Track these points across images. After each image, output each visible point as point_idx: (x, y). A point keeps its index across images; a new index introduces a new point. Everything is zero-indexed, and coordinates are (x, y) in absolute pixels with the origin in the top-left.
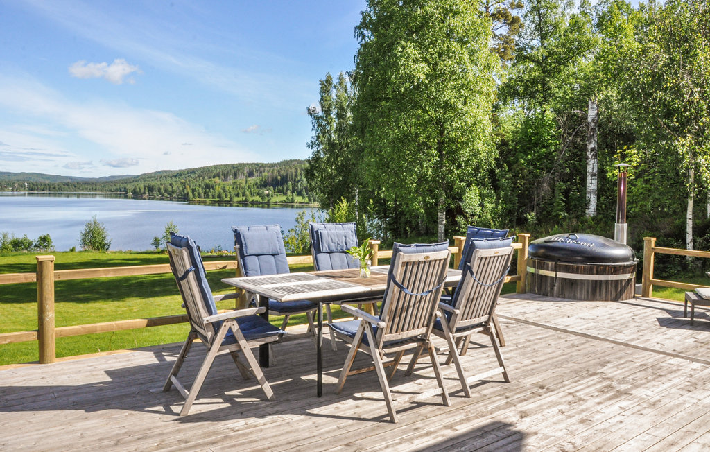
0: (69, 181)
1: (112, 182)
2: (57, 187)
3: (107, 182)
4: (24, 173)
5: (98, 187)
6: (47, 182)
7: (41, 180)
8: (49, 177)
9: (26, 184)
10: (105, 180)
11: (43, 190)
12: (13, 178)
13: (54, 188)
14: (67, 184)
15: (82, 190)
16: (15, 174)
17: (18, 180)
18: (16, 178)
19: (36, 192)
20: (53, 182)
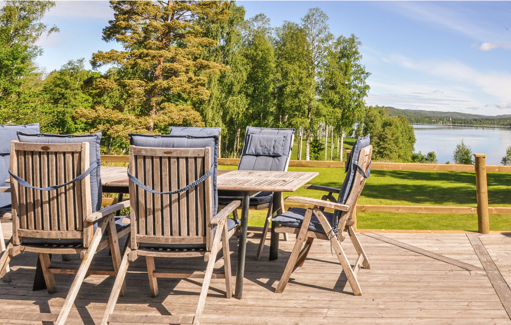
0: (477, 118)
1: (504, 119)
2: (469, 122)
3: (501, 119)
4: (449, 112)
5: (495, 122)
6: (463, 118)
7: (459, 117)
8: (464, 115)
9: (451, 119)
10: (500, 117)
11: (461, 124)
12: (443, 115)
13: (468, 122)
14: (475, 120)
15: (486, 124)
16: (444, 113)
17: (446, 117)
18: (445, 115)
19: (457, 124)
20: (467, 118)
